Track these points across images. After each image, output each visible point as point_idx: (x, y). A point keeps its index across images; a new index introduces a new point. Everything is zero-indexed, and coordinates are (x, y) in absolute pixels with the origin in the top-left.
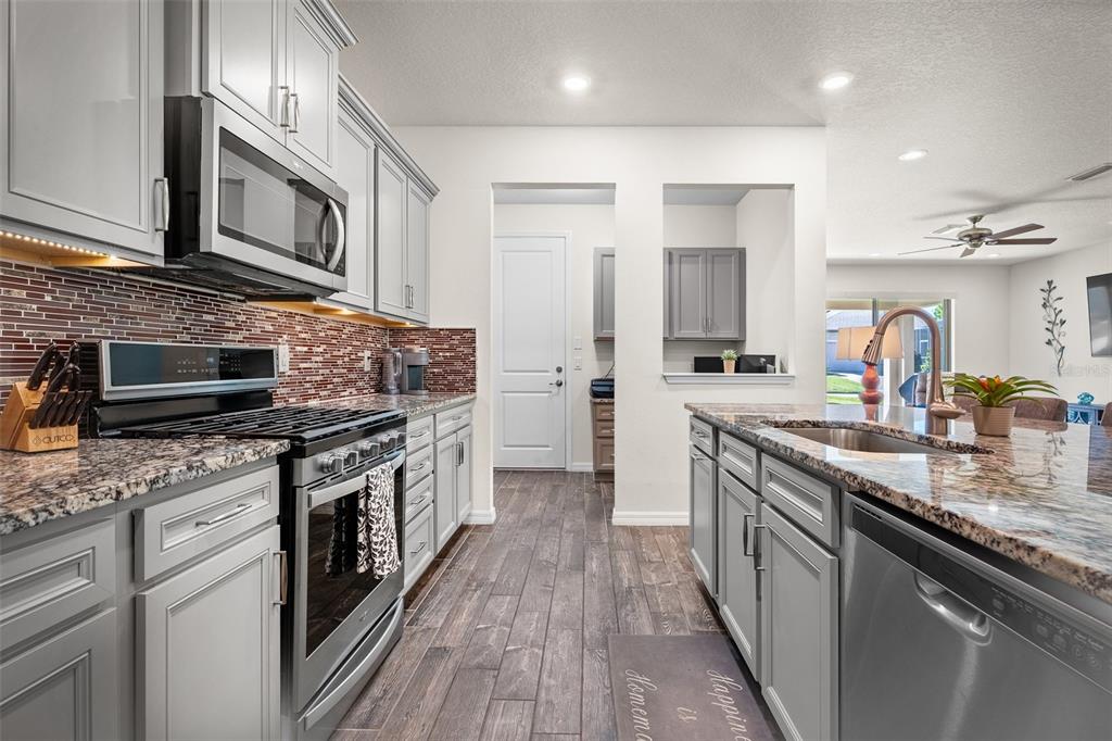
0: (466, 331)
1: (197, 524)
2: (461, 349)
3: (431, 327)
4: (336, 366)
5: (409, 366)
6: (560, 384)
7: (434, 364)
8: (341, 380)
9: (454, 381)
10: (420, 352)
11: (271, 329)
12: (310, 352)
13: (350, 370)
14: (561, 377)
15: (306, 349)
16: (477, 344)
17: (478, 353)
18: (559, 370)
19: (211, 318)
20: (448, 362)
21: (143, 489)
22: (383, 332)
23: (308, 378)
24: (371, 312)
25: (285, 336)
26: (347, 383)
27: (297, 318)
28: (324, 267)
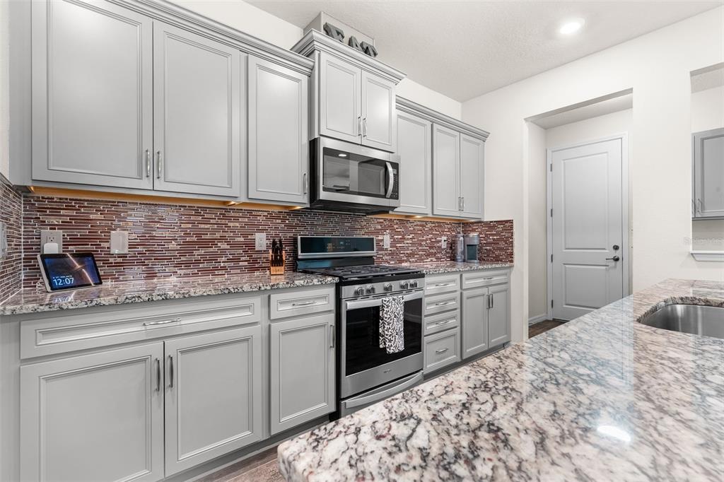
0: (507, 221)
1: (294, 305)
2: (504, 234)
3: (485, 220)
4: (421, 245)
5: (468, 245)
6: (616, 260)
7: (488, 244)
8: (424, 253)
9: (500, 255)
10: (474, 237)
11: (380, 227)
12: (403, 238)
13: (431, 248)
14: (618, 254)
15: (400, 237)
16: (514, 230)
17: (515, 236)
18: (616, 248)
19: (349, 224)
20: (495, 242)
21: (269, 288)
22: (457, 225)
23: (402, 252)
24: (431, 215)
25: (388, 231)
26: (428, 255)
27: (395, 221)
28: (384, 197)
